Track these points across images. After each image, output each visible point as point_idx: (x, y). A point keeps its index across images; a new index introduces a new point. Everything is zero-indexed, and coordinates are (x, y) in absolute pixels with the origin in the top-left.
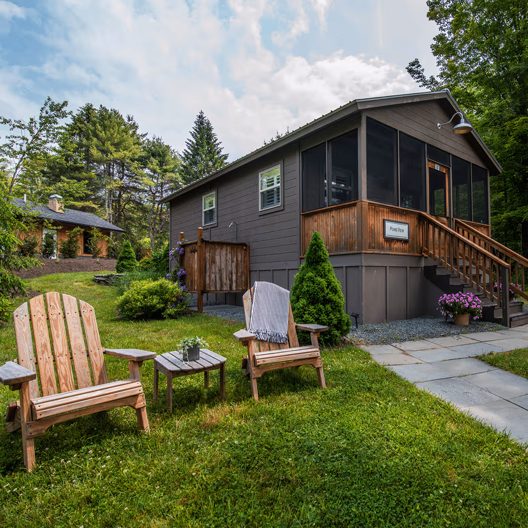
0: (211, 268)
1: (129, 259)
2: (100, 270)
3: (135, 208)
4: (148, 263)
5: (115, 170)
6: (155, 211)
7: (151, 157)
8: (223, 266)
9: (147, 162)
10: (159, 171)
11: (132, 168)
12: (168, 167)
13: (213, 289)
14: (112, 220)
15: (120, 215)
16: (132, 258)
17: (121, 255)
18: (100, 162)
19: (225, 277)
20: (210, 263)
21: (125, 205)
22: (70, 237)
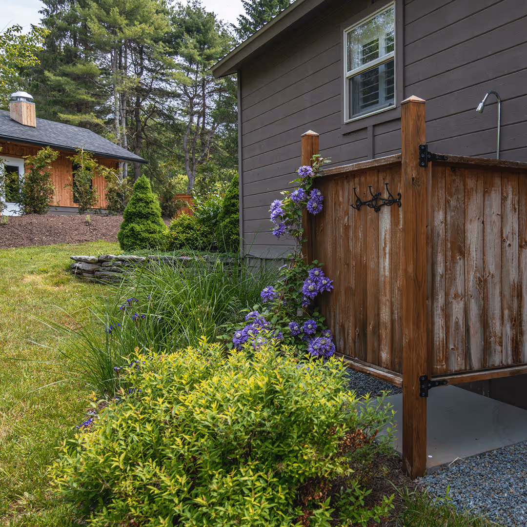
0: (450, 277)
1: (147, 218)
2: (92, 241)
3: (162, 125)
4: (189, 227)
5: (129, 59)
6: (194, 128)
7: (185, 34)
8: (492, 268)
9: (178, 44)
10: (198, 58)
11: (155, 55)
12: (213, 51)
13: (457, 363)
14: (126, 145)
15: (139, 137)
16: (153, 214)
17: (129, 208)
18: (103, 47)
19: (497, 312)
20: (449, 254)
21: (146, 119)
22: (32, 169)
